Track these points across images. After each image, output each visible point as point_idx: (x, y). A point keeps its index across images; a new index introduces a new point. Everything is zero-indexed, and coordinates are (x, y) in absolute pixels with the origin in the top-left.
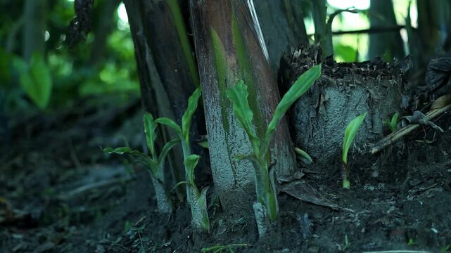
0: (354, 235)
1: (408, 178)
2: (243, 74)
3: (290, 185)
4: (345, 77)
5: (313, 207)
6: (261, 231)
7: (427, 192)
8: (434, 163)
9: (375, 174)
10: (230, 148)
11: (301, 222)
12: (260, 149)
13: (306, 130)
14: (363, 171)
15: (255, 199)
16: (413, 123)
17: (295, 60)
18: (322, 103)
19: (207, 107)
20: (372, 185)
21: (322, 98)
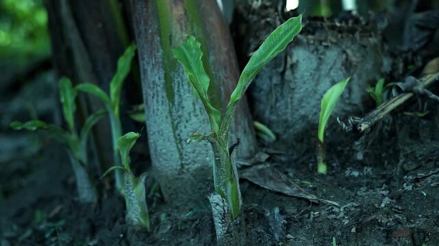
0: (342, 236)
1: (402, 161)
2: (192, 28)
3: (252, 170)
4: (317, 34)
5: (284, 199)
6: (220, 230)
7: (429, 180)
8: (429, 141)
9: (360, 156)
10: (176, 122)
11: (271, 219)
12: (220, 126)
13: (268, 100)
14: (342, 151)
15: (212, 190)
16: (407, 92)
17: (254, 12)
18: (288, 66)
19: (145, 71)
20: (355, 169)
21: (289, 59)
